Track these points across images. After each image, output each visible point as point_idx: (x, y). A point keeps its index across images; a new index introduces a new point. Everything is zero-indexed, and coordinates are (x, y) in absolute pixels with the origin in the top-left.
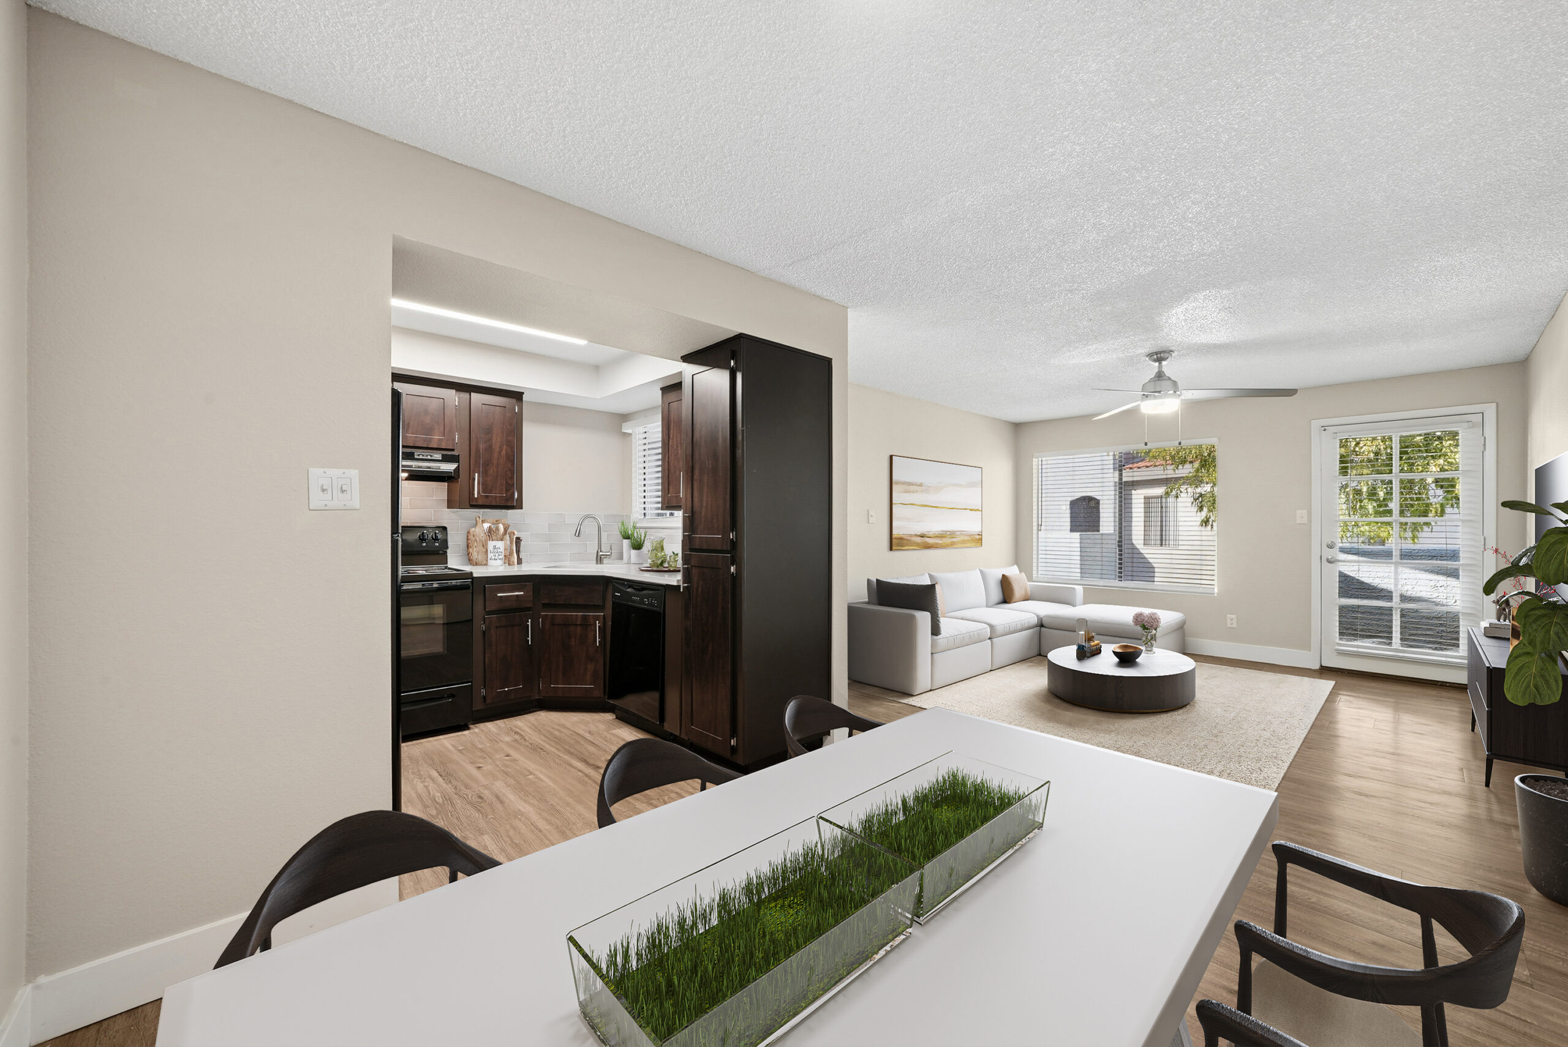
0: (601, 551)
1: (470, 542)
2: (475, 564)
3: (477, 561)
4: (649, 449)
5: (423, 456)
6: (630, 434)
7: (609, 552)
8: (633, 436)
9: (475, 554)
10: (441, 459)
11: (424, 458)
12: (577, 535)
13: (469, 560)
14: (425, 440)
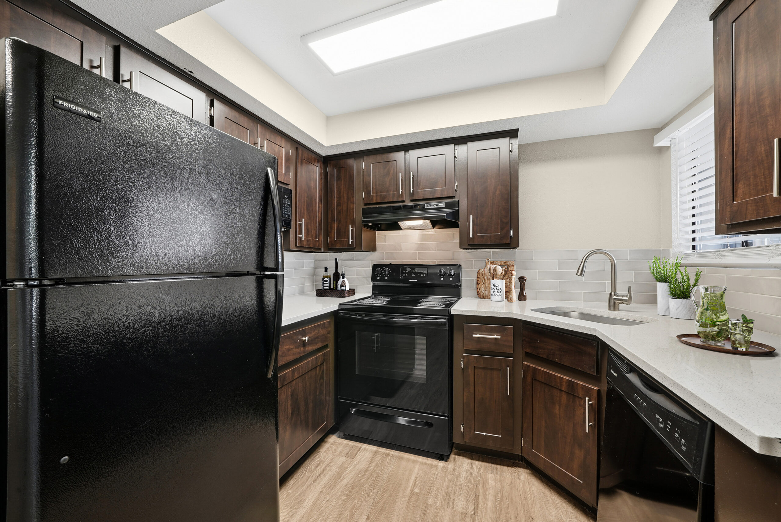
0: (615, 295)
1: (479, 279)
2: (482, 297)
3: (484, 295)
4: (700, 181)
5: (431, 206)
6: (668, 148)
7: (626, 296)
8: (672, 149)
9: (483, 289)
10: (444, 206)
11: (431, 207)
12: (579, 274)
13: (478, 294)
14: (431, 192)
